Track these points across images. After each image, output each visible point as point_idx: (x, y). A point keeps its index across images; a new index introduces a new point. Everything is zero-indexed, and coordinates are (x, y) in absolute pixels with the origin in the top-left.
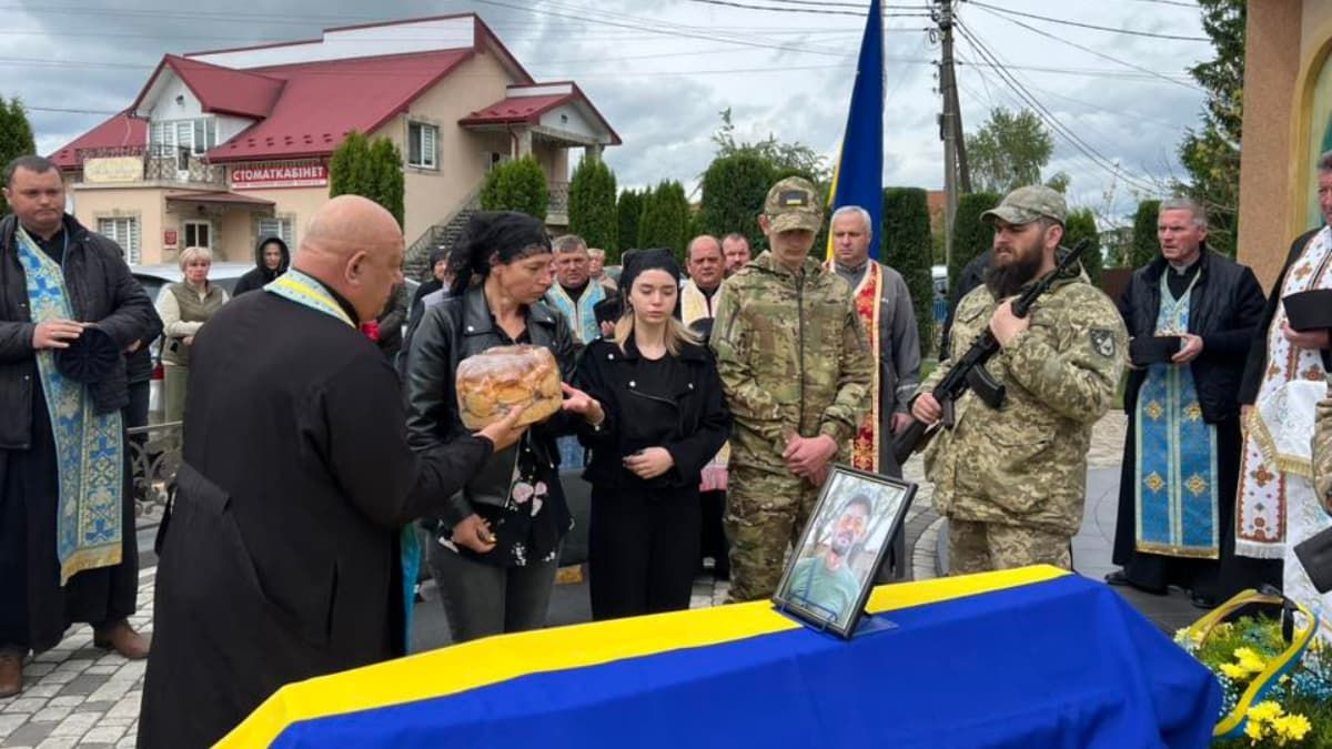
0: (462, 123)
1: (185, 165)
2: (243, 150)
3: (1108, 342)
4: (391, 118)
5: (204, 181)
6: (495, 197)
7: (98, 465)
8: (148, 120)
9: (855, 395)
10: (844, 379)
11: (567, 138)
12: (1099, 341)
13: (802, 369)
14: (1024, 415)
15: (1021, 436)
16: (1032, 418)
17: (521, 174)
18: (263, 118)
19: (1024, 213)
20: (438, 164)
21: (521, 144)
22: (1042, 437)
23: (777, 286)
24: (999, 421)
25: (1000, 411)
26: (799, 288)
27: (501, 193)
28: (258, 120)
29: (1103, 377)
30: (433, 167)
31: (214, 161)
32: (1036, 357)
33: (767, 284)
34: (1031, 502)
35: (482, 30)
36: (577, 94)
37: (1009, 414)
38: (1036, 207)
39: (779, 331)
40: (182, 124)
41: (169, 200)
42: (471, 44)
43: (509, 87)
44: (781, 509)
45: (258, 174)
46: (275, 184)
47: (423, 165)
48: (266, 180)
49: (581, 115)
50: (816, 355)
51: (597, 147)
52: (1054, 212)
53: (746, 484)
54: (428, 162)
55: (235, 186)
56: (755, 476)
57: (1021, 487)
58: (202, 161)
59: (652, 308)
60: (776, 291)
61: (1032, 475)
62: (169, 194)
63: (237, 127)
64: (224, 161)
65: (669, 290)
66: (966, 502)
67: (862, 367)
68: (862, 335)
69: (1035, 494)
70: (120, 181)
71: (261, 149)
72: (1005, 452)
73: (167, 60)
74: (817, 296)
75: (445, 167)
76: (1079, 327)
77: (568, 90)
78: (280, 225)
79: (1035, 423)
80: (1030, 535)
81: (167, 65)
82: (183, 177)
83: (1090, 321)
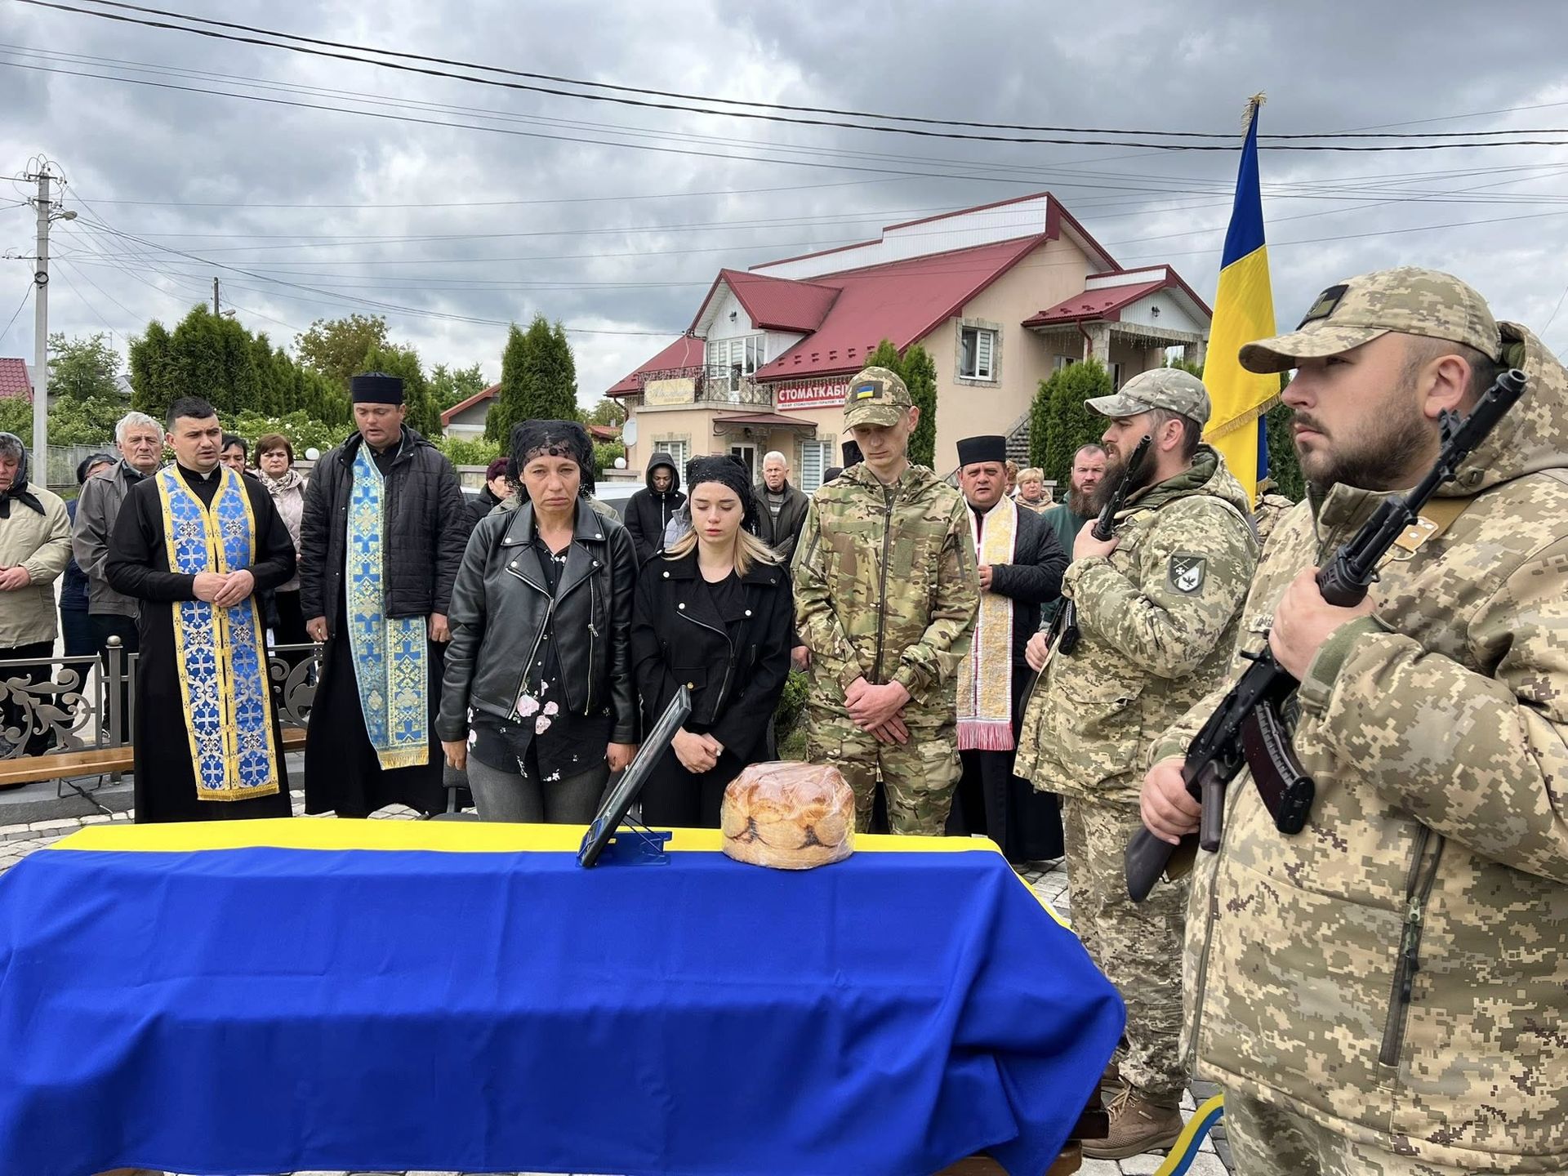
0: (1026, 325)
1: (735, 387)
2: (789, 368)
3: (1194, 573)
4: (943, 322)
5: (752, 402)
6: (1048, 411)
7: (403, 667)
8: (705, 339)
9: (944, 635)
10: (935, 613)
11: (1158, 335)
12: (1180, 571)
13: (882, 596)
14: (1102, 665)
15: (1098, 691)
16: (1113, 670)
17: (1082, 381)
18: (814, 332)
19: (1131, 402)
20: (995, 375)
21: (1095, 346)
22: (1123, 694)
23: (865, 499)
24: (1075, 671)
25: (1077, 659)
26: (889, 503)
27: (1054, 404)
28: (807, 334)
29: (1171, 619)
30: (989, 378)
31: (761, 380)
32: (1093, 590)
33: (854, 497)
34: (1102, 776)
35: (1056, 212)
36: (1173, 278)
37: (1085, 663)
38: (1147, 396)
39: (863, 552)
40: (736, 341)
41: (716, 422)
42: (1041, 229)
43: (1087, 278)
44: (851, 759)
45: (801, 394)
46: (818, 403)
47: (978, 377)
48: (810, 399)
49: (1180, 306)
50: (900, 581)
51: (1199, 344)
52: (1174, 402)
53: (816, 726)
54: (983, 373)
55: (780, 406)
56: (824, 718)
57: (1093, 756)
58: (750, 380)
59: (709, 526)
60: (862, 505)
61: (1112, 742)
62: (717, 416)
63: (787, 342)
64: (773, 381)
65: (726, 505)
66: (1047, 770)
67: (960, 600)
68: (966, 562)
69: (1109, 766)
70: (674, 404)
71: (806, 366)
72: (1081, 710)
73: (725, 276)
74: (913, 512)
75: (1005, 376)
76: (1161, 553)
77: (1161, 275)
78: (822, 448)
79: (1116, 676)
80: (1116, 819)
81: (723, 280)
82: (734, 397)
83: (1177, 545)
